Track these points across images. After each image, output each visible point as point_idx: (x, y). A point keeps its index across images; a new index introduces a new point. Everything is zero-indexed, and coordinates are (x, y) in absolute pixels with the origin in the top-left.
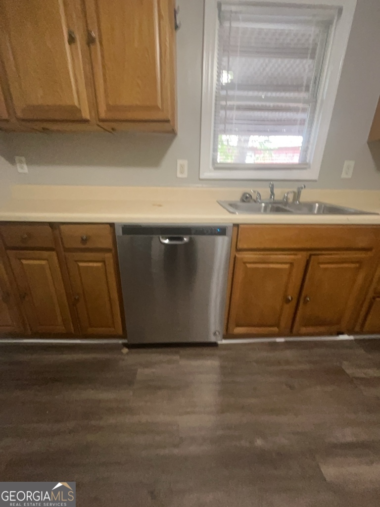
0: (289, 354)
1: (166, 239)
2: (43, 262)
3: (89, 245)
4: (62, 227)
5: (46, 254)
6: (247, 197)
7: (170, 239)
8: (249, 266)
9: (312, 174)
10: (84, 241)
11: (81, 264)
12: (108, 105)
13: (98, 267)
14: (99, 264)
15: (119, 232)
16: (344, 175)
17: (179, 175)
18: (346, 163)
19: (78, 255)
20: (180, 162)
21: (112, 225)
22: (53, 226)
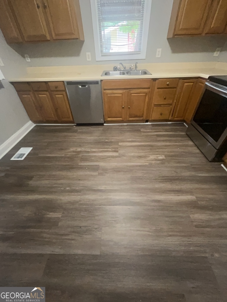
0: (126, 127)
1: (80, 86)
2: (45, 96)
3: (58, 89)
4: (49, 83)
5: (45, 92)
6: (115, 69)
7: (82, 86)
8: (108, 95)
9: (143, 56)
10: (56, 87)
11: (57, 96)
12: (55, 33)
13: (61, 97)
14: (62, 96)
15: (66, 84)
16: (157, 56)
17: (88, 60)
18: (158, 50)
19: (55, 93)
20: (87, 53)
21: (63, 82)
22: (46, 83)
